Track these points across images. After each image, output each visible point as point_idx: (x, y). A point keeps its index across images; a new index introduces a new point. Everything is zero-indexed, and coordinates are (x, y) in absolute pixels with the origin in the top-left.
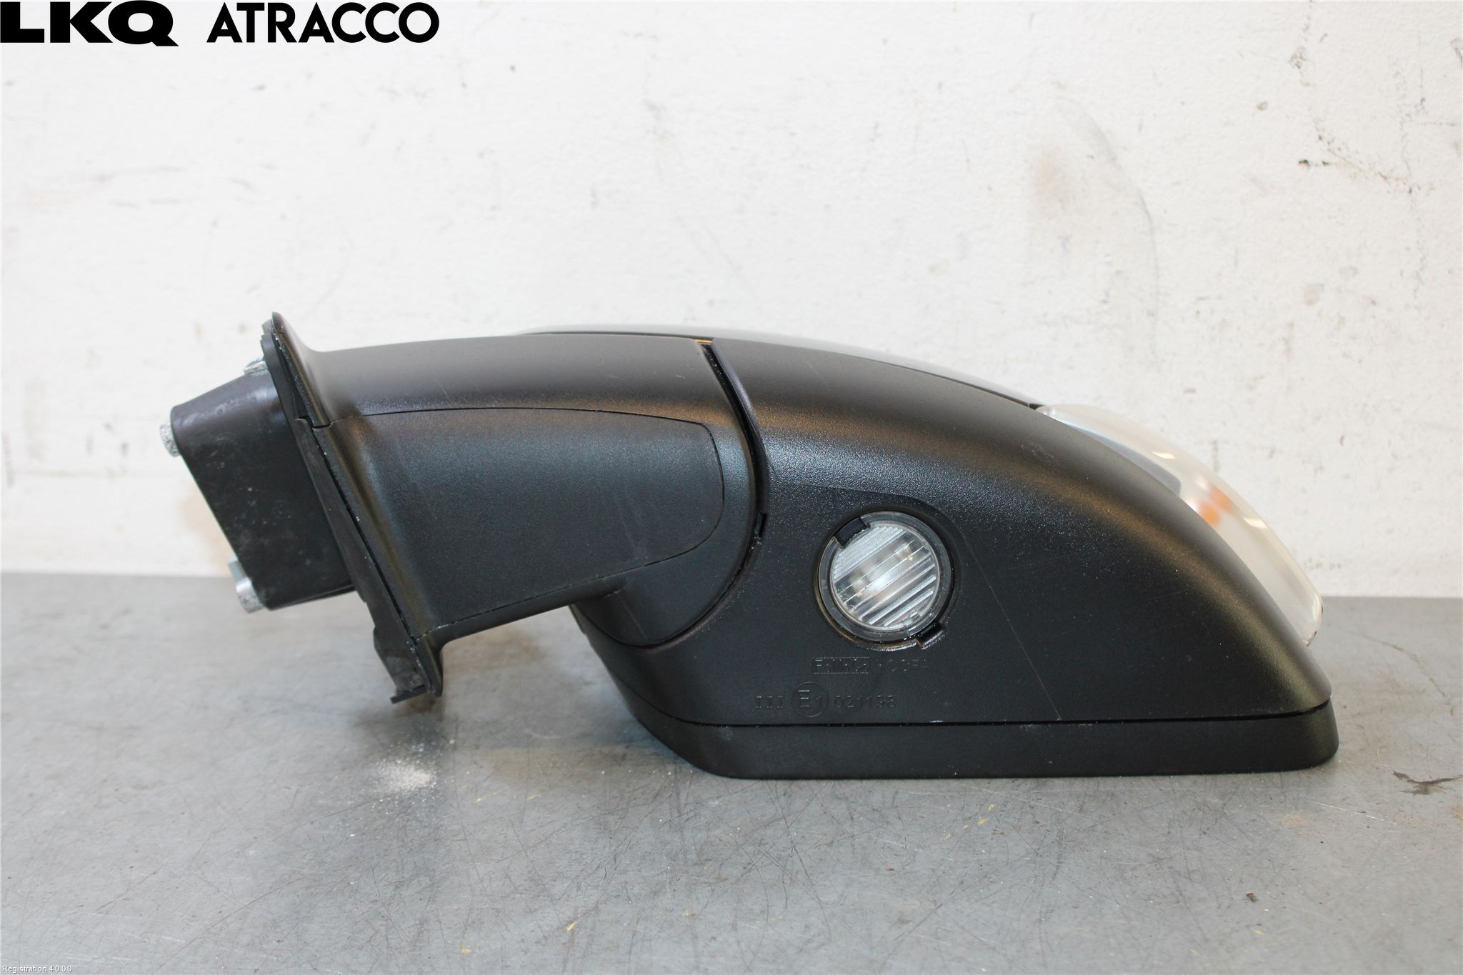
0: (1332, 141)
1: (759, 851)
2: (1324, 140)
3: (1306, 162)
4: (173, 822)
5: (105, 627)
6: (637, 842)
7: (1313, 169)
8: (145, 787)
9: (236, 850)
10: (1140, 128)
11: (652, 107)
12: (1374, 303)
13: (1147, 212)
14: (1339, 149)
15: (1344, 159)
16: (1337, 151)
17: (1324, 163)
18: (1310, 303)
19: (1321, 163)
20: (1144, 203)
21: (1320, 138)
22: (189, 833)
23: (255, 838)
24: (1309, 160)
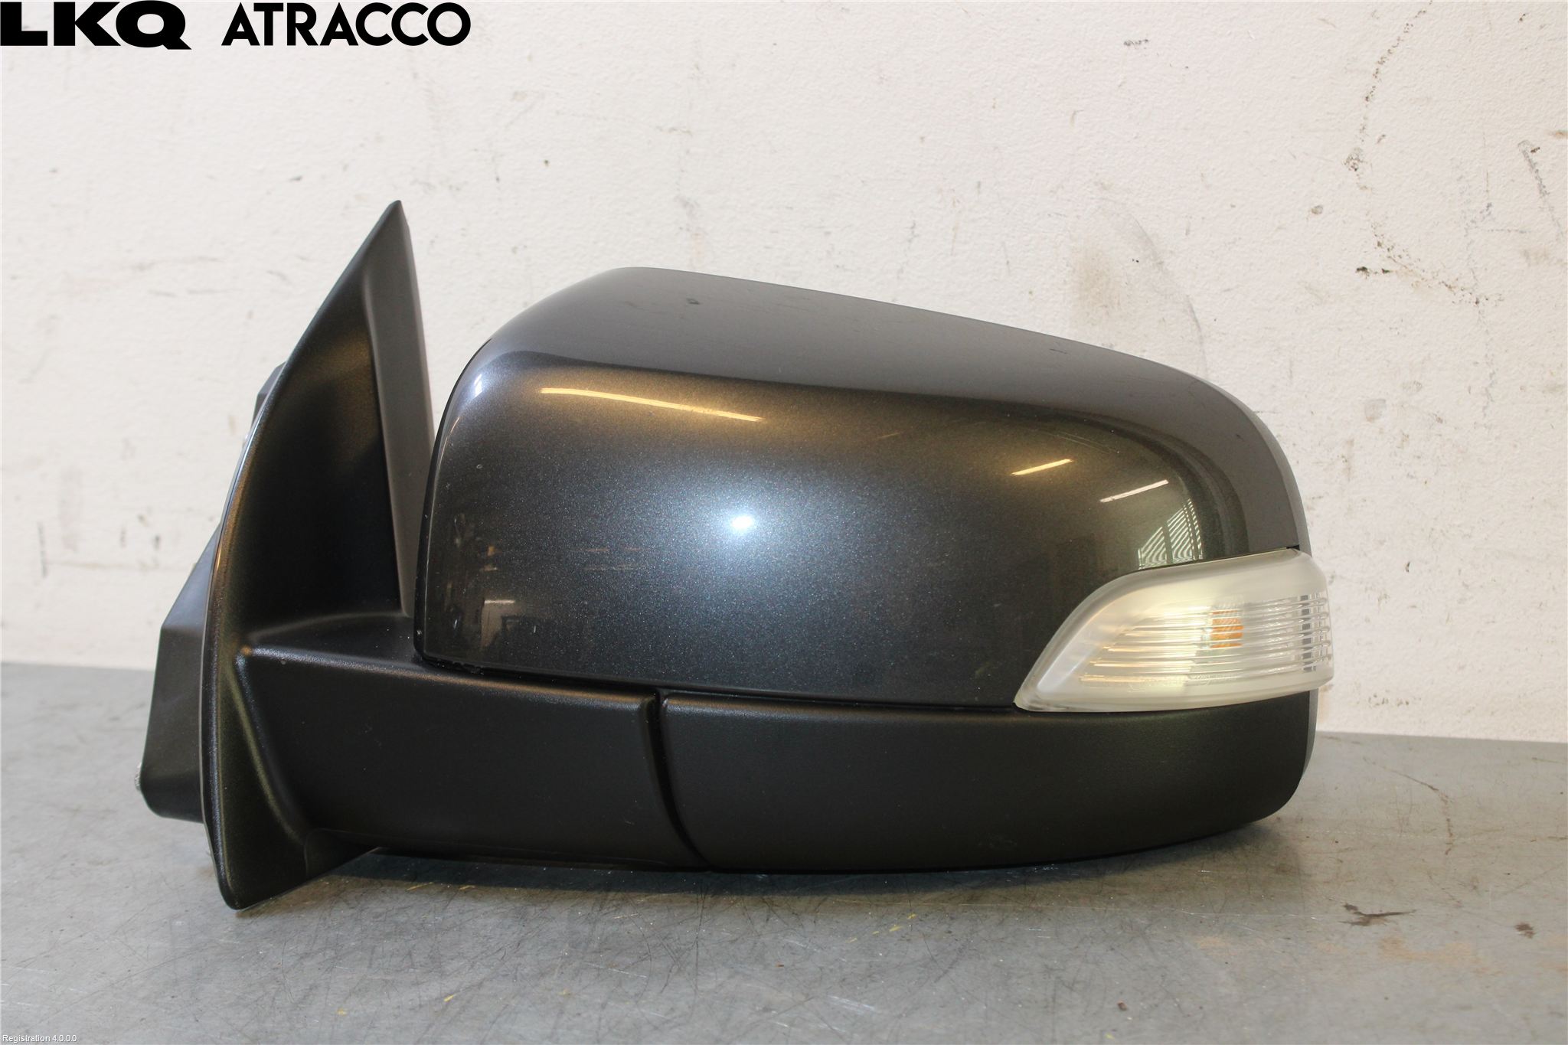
0: (1393, 247)
1: (662, 944)
2: (1383, 246)
3: (1364, 269)
4: (115, 894)
5: (116, 719)
6: (548, 931)
7: (1372, 277)
8: (101, 863)
9: (165, 920)
10: (1188, 232)
11: (686, 204)
12: (1440, 420)
13: (1196, 321)
14: (1400, 256)
15: (1405, 266)
16: (1397, 258)
17: (1384, 271)
18: (1371, 419)
19: (1380, 271)
20: (1192, 311)
21: (1379, 244)
22: (127, 904)
23: (187, 911)
24: (1366, 267)
